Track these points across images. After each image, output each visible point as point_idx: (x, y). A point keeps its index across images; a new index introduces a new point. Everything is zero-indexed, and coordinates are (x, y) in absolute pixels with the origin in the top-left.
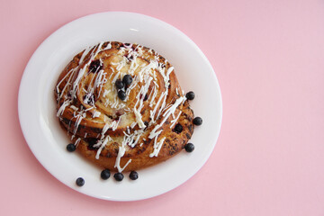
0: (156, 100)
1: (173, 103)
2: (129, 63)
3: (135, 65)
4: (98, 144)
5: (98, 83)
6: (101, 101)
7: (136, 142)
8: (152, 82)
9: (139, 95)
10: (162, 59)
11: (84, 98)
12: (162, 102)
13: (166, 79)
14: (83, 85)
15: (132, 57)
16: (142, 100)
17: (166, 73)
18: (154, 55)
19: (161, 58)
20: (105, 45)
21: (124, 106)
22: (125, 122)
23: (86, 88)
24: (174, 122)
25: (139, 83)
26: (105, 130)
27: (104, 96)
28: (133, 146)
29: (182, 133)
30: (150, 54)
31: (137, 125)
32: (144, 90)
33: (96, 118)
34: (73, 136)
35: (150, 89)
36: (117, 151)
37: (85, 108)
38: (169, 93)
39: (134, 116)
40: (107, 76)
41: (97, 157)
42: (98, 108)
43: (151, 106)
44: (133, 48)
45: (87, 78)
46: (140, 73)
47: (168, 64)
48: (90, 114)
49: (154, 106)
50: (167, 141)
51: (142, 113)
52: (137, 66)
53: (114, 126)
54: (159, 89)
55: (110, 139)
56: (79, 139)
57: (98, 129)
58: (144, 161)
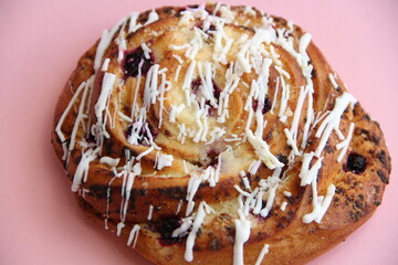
0: (292, 105)
1: (331, 107)
2: (210, 40)
3: (224, 43)
4: (184, 227)
5: (153, 93)
6: (167, 134)
7: (270, 204)
8: (272, 68)
9: (249, 103)
10: (280, 22)
11: (128, 133)
12: (305, 109)
13: (302, 58)
14: (118, 107)
15: (212, 27)
16: (259, 111)
17: (297, 48)
18: (259, 15)
19: (276, 20)
20: (143, 18)
21: (222, 132)
22: (234, 165)
23: (127, 111)
24: (344, 147)
25: (244, 77)
26: (193, 189)
27: (172, 120)
28: (265, 213)
29: (367, 172)
30: (249, 17)
31: (263, 166)
32: (260, 90)
33: (165, 169)
34: (121, 226)
35: (271, 84)
36: (232, 232)
37: (134, 154)
38: (316, 87)
39: (251, 149)
40: (169, 74)
41: (189, 256)
42: (165, 149)
43: (283, 119)
44: (210, 10)
45: (123, 91)
46: (241, 55)
47: (298, 29)
48: (149, 163)
49: (290, 119)
50: (339, 191)
51: (267, 138)
52: (230, 42)
53: (212, 176)
54: (292, 81)
55: (209, 209)
56: (137, 228)
57: (177, 189)
58: (298, 243)
